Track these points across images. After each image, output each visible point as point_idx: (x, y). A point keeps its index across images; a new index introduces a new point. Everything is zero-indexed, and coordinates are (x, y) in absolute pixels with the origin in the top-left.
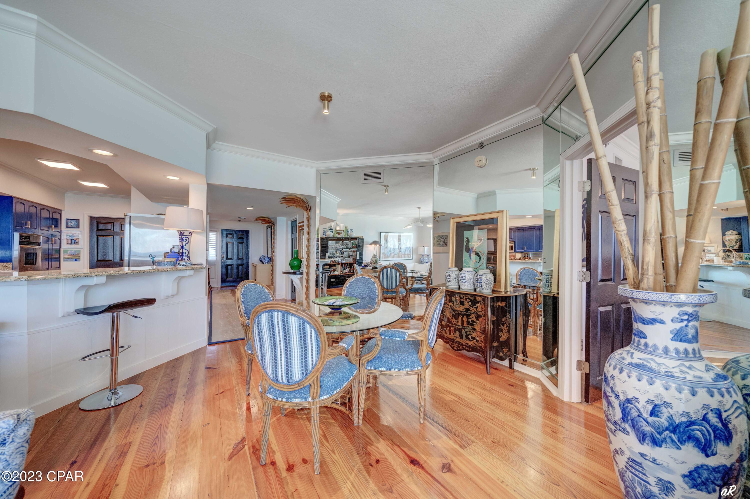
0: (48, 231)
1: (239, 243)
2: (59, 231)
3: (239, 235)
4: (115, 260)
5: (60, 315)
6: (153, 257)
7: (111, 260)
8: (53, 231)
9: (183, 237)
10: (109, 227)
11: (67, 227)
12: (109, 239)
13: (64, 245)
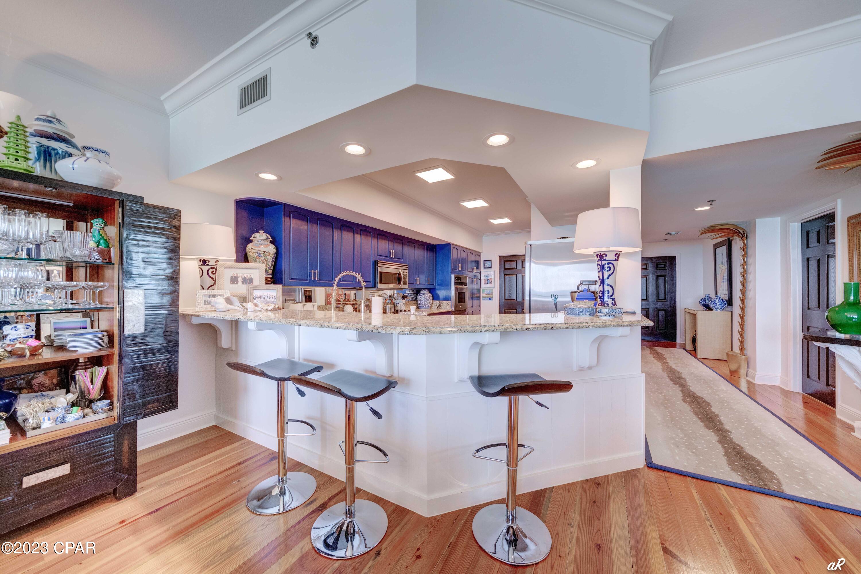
0: (472, 272)
1: (658, 276)
2: (479, 272)
3: (658, 264)
4: (518, 300)
5: (456, 380)
6: (555, 297)
7: (515, 300)
8: (475, 272)
9: (604, 263)
10: (513, 265)
11: (484, 268)
12: (513, 277)
13: (483, 286)
